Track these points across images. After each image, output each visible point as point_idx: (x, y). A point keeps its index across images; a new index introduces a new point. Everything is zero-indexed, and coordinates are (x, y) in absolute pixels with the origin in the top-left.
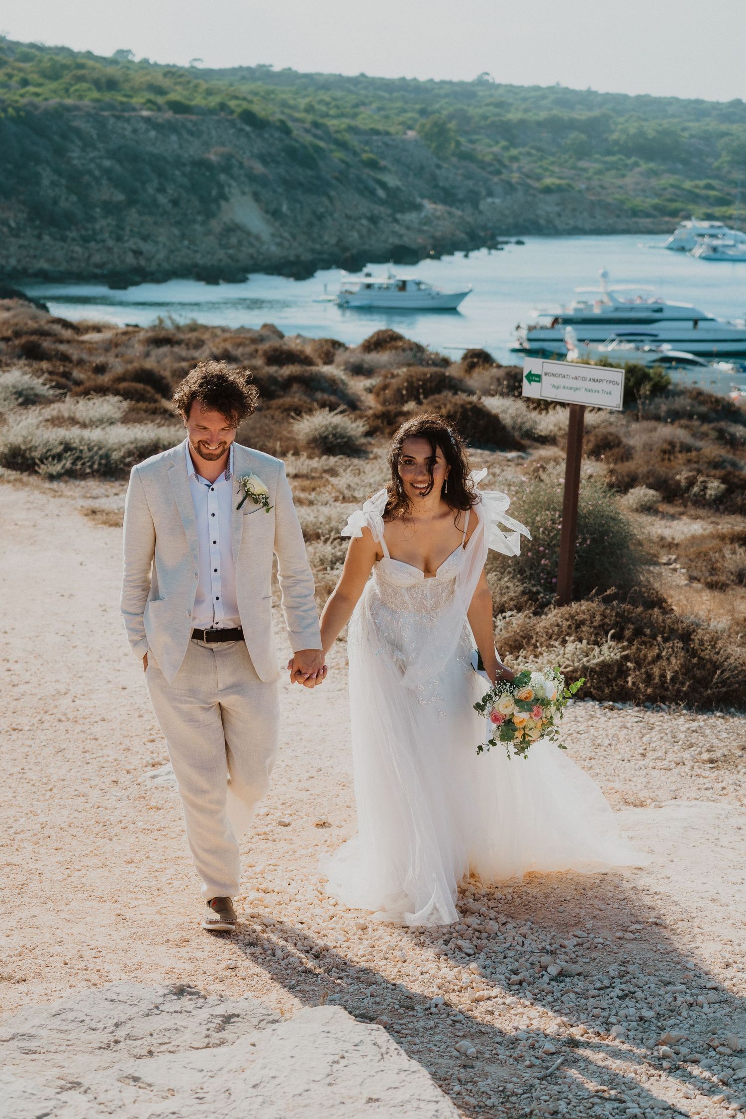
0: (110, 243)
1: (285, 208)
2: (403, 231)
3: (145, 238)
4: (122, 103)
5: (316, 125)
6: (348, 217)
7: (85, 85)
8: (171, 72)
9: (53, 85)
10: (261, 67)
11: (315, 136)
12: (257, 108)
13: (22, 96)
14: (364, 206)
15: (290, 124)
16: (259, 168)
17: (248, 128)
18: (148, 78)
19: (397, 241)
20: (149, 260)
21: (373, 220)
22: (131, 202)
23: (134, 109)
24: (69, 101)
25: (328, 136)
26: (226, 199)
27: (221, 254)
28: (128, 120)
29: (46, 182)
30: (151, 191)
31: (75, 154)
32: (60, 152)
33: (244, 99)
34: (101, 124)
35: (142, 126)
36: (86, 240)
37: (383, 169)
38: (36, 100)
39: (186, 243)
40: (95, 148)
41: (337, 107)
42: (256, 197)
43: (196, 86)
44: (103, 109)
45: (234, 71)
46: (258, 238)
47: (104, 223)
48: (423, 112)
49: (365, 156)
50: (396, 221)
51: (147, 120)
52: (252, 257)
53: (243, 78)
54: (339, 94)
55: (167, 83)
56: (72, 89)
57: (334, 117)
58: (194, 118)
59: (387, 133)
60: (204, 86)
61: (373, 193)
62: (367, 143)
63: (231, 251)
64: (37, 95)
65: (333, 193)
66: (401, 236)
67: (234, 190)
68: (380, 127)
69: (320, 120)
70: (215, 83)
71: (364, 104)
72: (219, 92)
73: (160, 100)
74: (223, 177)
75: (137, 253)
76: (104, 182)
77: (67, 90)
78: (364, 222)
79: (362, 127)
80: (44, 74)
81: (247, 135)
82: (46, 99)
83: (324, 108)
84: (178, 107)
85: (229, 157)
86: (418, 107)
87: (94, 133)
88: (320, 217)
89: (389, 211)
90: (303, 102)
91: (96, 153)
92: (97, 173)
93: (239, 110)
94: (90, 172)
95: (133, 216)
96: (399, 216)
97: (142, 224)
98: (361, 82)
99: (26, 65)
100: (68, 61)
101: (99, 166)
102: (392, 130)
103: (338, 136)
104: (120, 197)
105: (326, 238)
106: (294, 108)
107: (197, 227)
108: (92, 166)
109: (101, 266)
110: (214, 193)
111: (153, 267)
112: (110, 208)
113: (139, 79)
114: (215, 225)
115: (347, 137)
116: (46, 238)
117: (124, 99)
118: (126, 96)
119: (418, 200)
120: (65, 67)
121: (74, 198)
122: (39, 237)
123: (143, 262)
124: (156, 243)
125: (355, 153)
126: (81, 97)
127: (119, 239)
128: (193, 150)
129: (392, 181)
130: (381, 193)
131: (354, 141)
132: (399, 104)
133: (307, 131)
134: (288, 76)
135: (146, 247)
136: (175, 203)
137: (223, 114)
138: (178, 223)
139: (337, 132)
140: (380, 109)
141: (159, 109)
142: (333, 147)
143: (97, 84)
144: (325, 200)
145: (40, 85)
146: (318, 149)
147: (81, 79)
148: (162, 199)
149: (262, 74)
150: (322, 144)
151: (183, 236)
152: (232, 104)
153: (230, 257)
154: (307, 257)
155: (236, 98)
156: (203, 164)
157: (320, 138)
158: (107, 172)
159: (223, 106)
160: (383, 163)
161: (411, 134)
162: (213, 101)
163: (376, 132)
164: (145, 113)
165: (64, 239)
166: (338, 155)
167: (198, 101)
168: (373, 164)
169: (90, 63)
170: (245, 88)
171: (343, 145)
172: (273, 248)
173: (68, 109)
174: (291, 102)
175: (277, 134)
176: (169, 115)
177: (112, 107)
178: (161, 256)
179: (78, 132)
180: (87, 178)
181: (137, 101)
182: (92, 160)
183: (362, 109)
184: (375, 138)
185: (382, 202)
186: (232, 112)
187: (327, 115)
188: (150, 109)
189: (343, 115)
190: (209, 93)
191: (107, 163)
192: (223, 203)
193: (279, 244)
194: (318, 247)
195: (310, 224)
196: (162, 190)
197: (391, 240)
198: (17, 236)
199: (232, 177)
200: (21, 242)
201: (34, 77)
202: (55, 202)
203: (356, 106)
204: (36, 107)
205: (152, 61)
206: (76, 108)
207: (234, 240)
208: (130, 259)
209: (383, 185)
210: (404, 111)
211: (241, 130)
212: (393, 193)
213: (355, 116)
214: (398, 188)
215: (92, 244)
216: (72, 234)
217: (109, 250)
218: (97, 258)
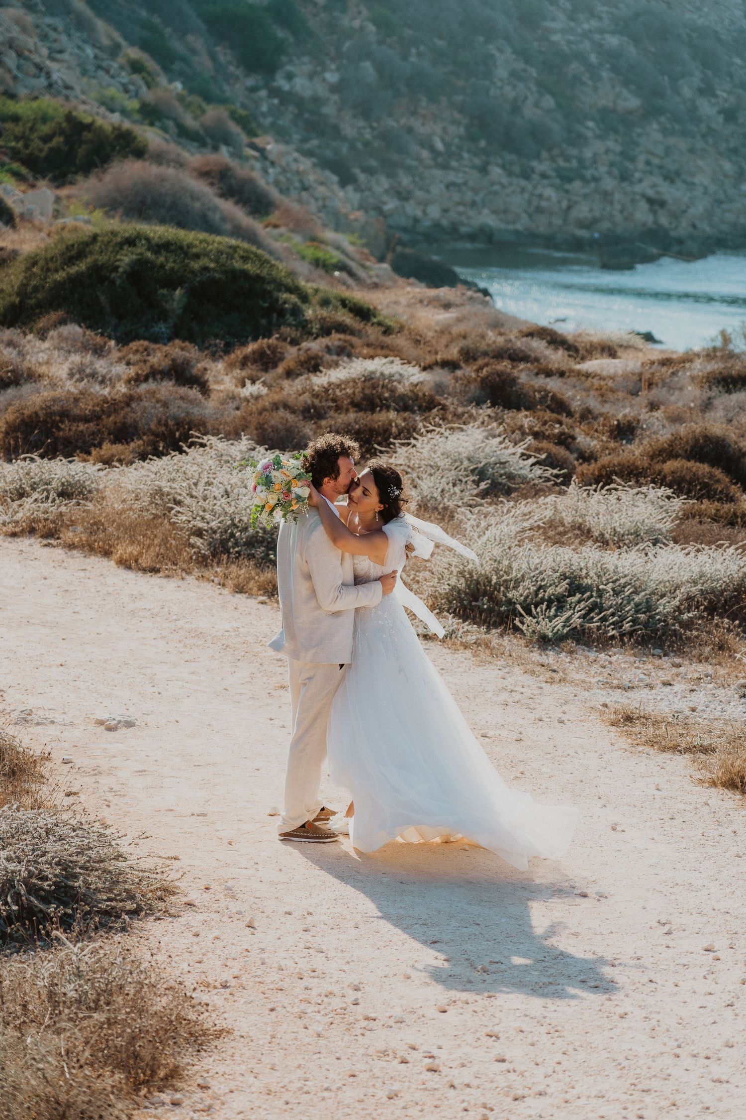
0: (609, 184)
3: (670, 178)
20: (674, 216)
22: (650, 112)
29: (502, 72)
30: (687, 92)
31: (557, 24)
32: (531, 20)
36: (565, 177)
40: (593, 14)
47: (599, 148)
75: (657, 204)
76: (605, 74)
91: (594, 23)
92: (593, 58)
94: (580, 57)
95: (652, 136)
97: (668, 151)
101: (598, 46)
104: (633, 102)
108: (587, 45)
109: (589, 224)
111: (683, 229)
112: (613, 122)
116: (496, 172)
121: (549, 102)
122: (483, 170)
123: (664, 221)
124: (691, 185)
127: (624, 177)
135: (670, 193)
136: (730, 115)
138: (735, 151)
148: (707, 108)
158: (613, 57)
165: (526, 175)
178: (698, 209)
180: (575, 67)
182: (586, 35)
191: (613, 41)
196: (707, 91)
198: (445, 167)
200: (451, 177)
202: (516, 109)
208: (642, 215)
215: (577, 184)
216: (542, 166)
217: (606, 196)
218: (583, 211)
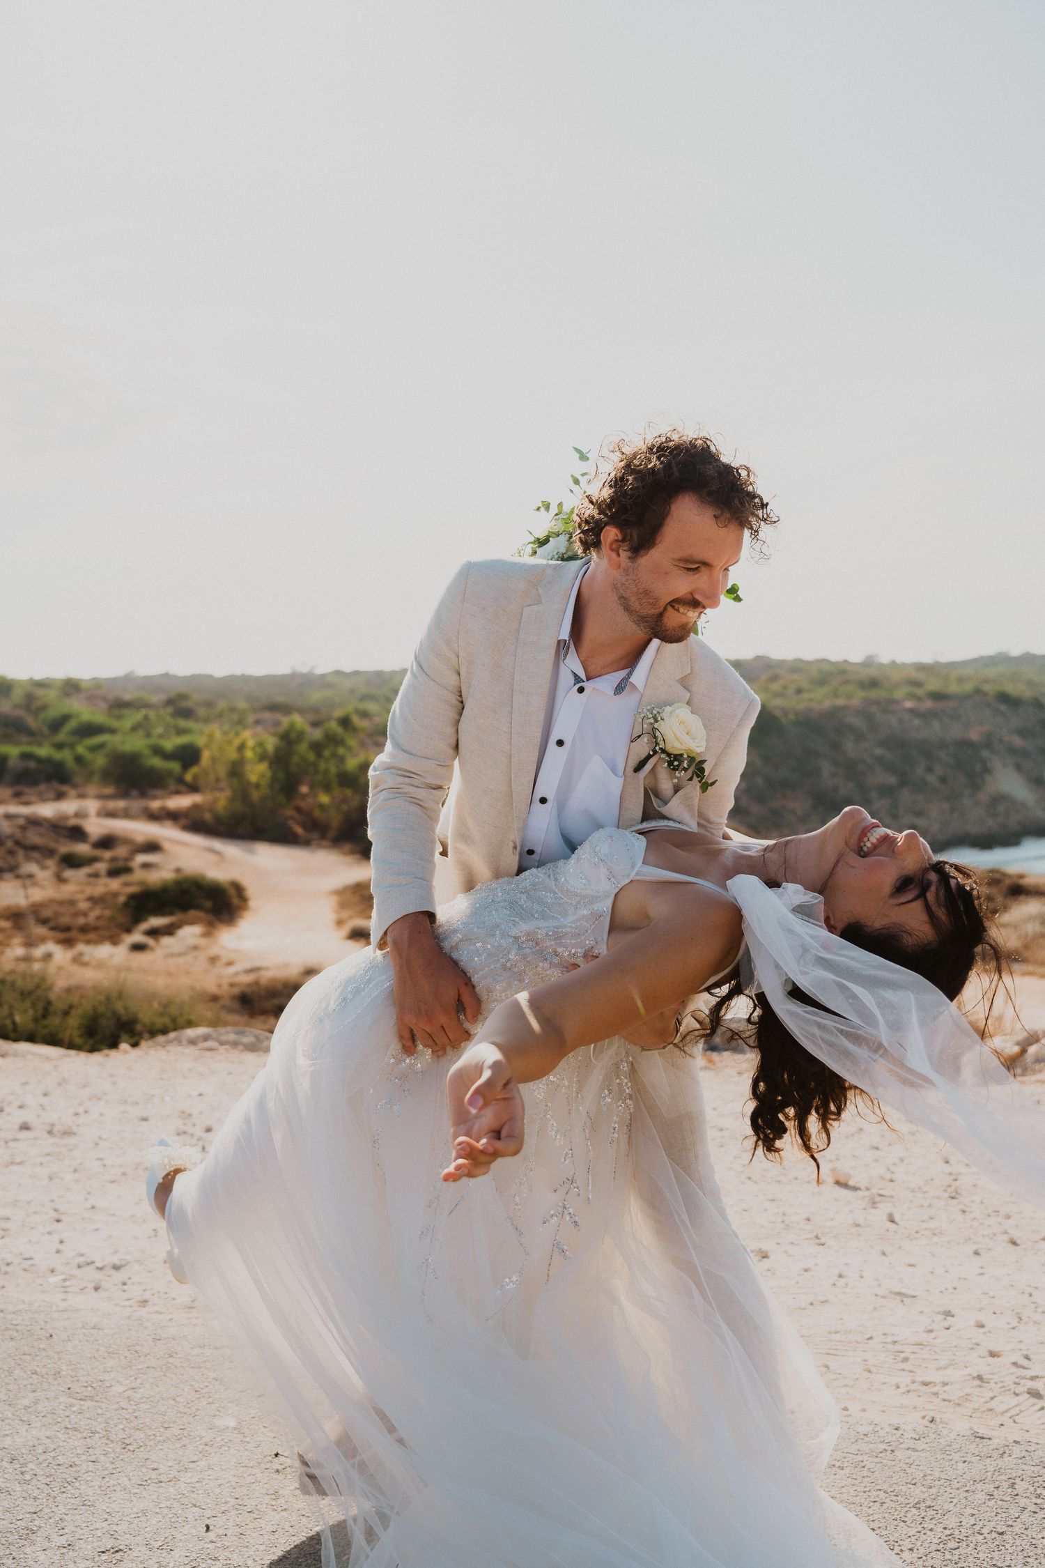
4: (886, 698)
7: (849, 688)
8: (922, 667)
9: (823, 690)
12: (1011, 689)
13: (799, 702)
15: (1042, 699)
16: (1018, 741)
17: (1003, 707)
22: (903, 783)
23: (898, 702)
24: (841, 702)
26: (989, 772)
27: (991, 821)
28: (893, 713)
29: (826, 773)
30: (920, 772)
31: (849, 746)
32: (836, 746)
33: (995, 682)
34: (869, 718)
35: (907, 716)
38: (812, 704)
40: (867, 740)
42: (1018, 767)
44: (870, 705)
45: (975, 661)
46: (1024, 805)
51: (911, 711)
52: (1019, 822)
55: (921, 676)
56: (840, 692)
58: (951, 704)
63: (1000, 819)
64: (811, 700)
67: (996, 763)
72: (970, 679)
73: (919, 692)
74: (985, 753)
76: (877, 768)
77: (836, 693)
80: (814, 682)
81: (1003, 714)
82: (820, 703)
84: (937, 696)
85: (989, 735)
87: (864, 727)
91: (866, 744)
92: (870, 761)
93: (992, 693)
94: (864, 761)
95: (905, 796)
99: (796, 677)
100: (831, 669)
101: (872, 755)
104: (892, 780)
106: (1041, 684)
107: (966, 801)
108: (865, 756)
110: (978, 767)
113: (895, 677)
114: (983, 797)
117: (886, 695)
118: (889, 691)
120: (830, 674)
121: (851, 785)
126: (849, 698)
128: (955, 732)
134: (1028, 659)
136: (943, 780)
137: (977, 698)
138: (948, 798)
141: (919, 699)
143: (862, 685)
145: (813, 691)
147: (847, 682)
148: (932, 779)
149: (1003, 659)
151: (953, 810)
152: (986, 688)
153: (999, 823)
155: (986, 681)
156: (965, 744)
158: (880, 760)
159: (978, 691)
162: (968, 687)
164: (909, 704)
167: (954, 688)
169: (849, 669)
170: (991, 672)
172: (1040, 814)
173: (841, 709)
174: (1037, 680)
175: (1031, 709)
177: (877, 702)
179: (851, 728)
180: (862, 766)
181: (899, 694)
182: (865, 750)
186: (985, 694)
188: (911, 700)
190: (961, 680)
191: (879, 751)
192: (988, 777)
196: (930, 769)
199: (994, 752)
201: (807, 685)
204: (813, 711)
205: (898, 662)
206: (845, 708)
207: (1001, 809)
211: (997, 709)
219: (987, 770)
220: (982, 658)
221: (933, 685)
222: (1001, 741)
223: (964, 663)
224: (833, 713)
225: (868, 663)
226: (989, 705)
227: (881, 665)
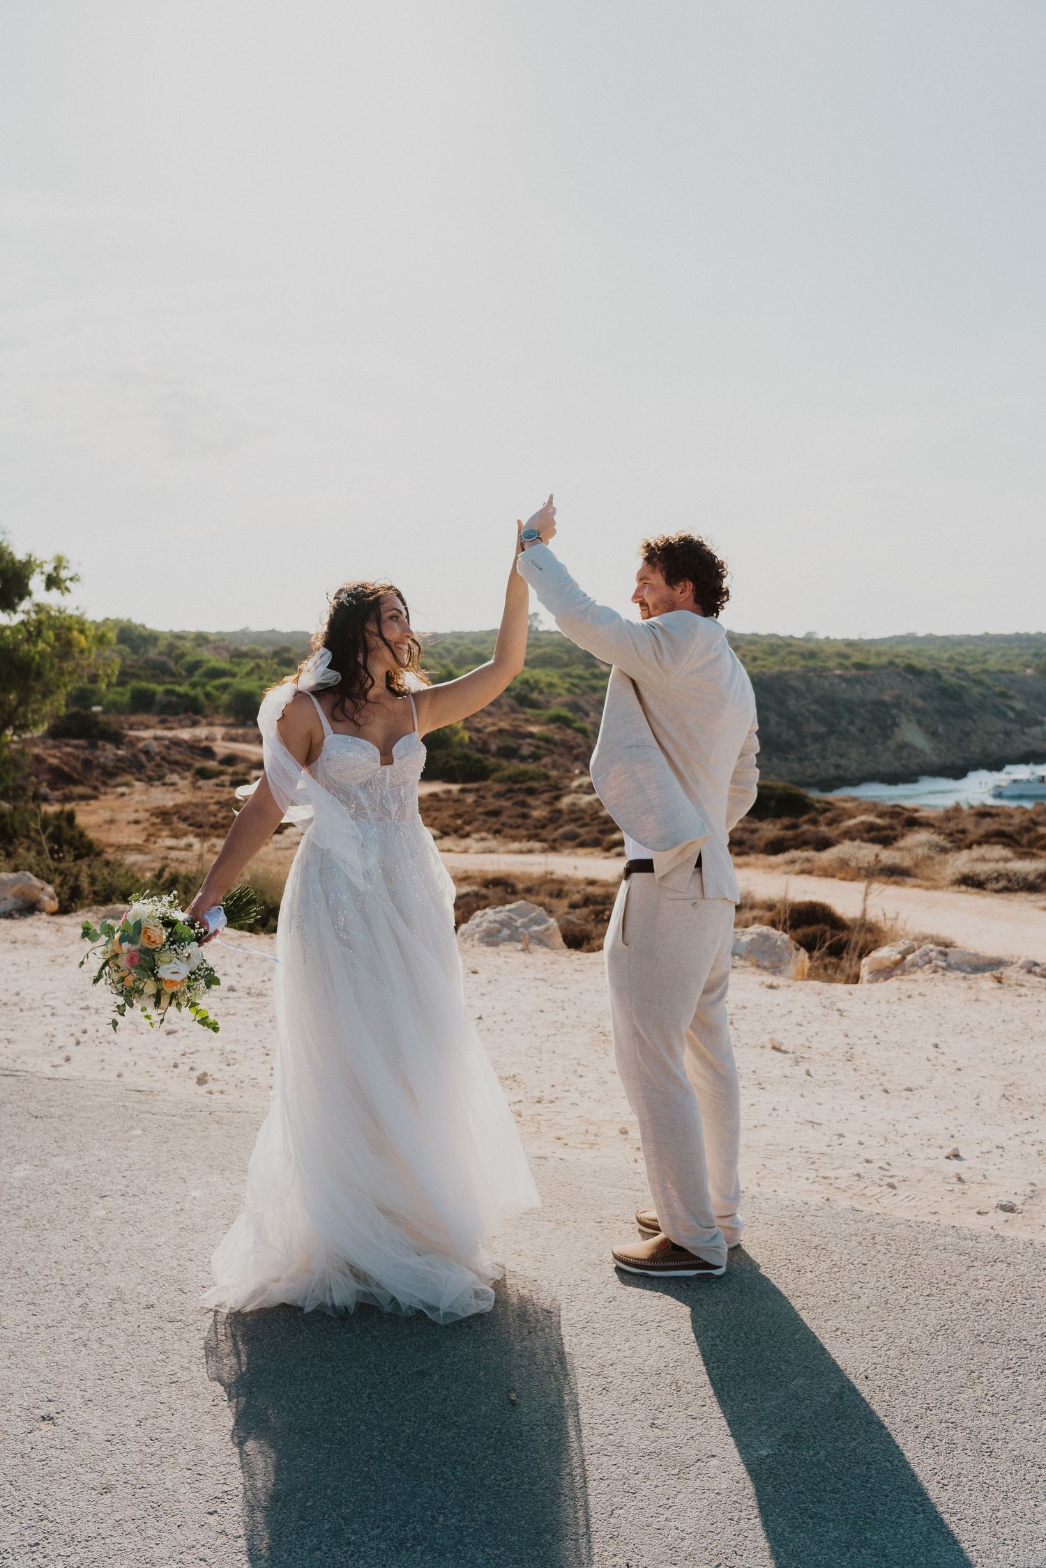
0: (818, 761)
1: (941, 729)
2: (1030, 740)
3: (842, 756)
4: (821, 667)
5: (958, 670)
6: (988, 733)
7: (794, 657)
8: (849, 643)
9: (773, 659)
10: (909, 634)
11: (959, 678)
12: (915, 662)
13: (754, 667)
14: (999, 725)
15: (940, 671)
16: (920, 703)
17: (910, 677)
18: (835, 649)
19: (1027, 748)
20: (846, 771)
21: (1007, 734)
22: (831, 732)
23: (830, 670)
24: (786, 669)
25: (968, 677)
26: (897, 725)
27: (896, 764)
28: (826, 678)
30: (844, 724)
31: (792, 703)
32: (781, 702)
33: (905, 657)
34: (807, 681)
35: (836, 681)
36: (801, 760)
37: (1011, 698)
38: (765, 670)
39: (870, 757)
40: (805, 698)
41: (971, 657)
42: (919, 723)
43: (868, 652)
44: (809, 672)
45: (890, 639)
46: (922, 751)
47: (813, 748)
48: (1036, 655)
49: (997, 689)
50: (1024, 733)
51: (840, 677)
52: (918, 764)
53: (898, 643)
54: (970, 647)
55: (848, 651)
56: (786, 661)
57: (968, 664)
58: (871, 672)
59: (1012, 672)
60: (873, 650)
61: (1005, 715)
62: (996, 680)
63: (904, 762)
64: (764, 666)
65: (975, 717)
66: (1029, 744)
67: (903, 719)
68: (1005, 668)
69: (962, 667)
70: (883, 648)
71: (990, 653)
72: (884, 653)
73: (847, 663)
74: (894, 711)
75: (837, 767)
76: (812, 720)
77: (783, 661)
78: (1001, 736)
79: (991, 669)
80: (765, 653)
81: (910, 682)
82: (770, 668)
83: (961, 659)
84: (860, 666)
85: (898, 697)
86: (1032, 651)
87: (803, 688)
88: (967, 734)
89: (1019, 727)
90: (945, 656)
91: (805, 701)
92: (807, 714)
93: (903, 665)
94: (802, 714)
95: (832, 741)
96: (1026, 730)
97: (840, 746)
98: (985, 638)
99: (752, 648)
100: (780, 642)
101: (809, 710)
102: (1015, 669)
103: (976, 677)
104: (823, 729)
105: (973, 749)
106: (940, 659)
107: (879, 747)
108: (803, 710)
109: (813, 776)
110: (889, 722)
111: (849, 775)
112: (817, 738)
113: (829, 650)
114: (891, 744)
115: (983, 677)
116: (775, 760)
117: (821, 664)
118: (823, 661)
119: (1040, 718)
120: (779, 646)
121: (792, 732)
122: (769, 760)
123: (841, 772)
124: (849, 759)
125: (989, 688)
126: (793, 665)
127: (824, 758)
128: (873, 694)
129: (1019, 705)
130: (1011, 715)
131: (986, 679)
132: (1017, 651)
133: (952, 675)
134: (931, 639)
135: (843, 762)
136: (862, 731)
137: (891, 669)
138: (865, 745)
139: (975, 674)
140: (1002, 656)
141: (847, 668)
142: (972, 684)
143: (803, 656)
144: (970, 723)
145: (764, 660)
146: (961, 687)
147: (792, 652)
148: (853, 729)
149: (911, 639)
150: (964, 683)
151: (868, 754)
152: (897, 661)
153: (903, 765)
154: (960, 762)
155: (898, 656)
156: (880, 703)
157: (963, 679)
158: (814, 713)
159: (891, 663)
160: (1011, 693)
161: (1029, 671)
162: (884, 660)
163: (1003, 672)
164: (838, 672)
165: (786, 760)
166: (976, 690)
167: (873, 661)
168: (1003, 695)
169: (794, 642)
170: (902, 649)
171: (979, 683)
172: (935, 759)
173: (786, 674)
174: (937, 656)
175: (931, 679)
176: (854, 672)
177: (815, 670)
178: (854, 767)
179: (793, 688)
180: (800, 719)
181: (831, 664)
182: (803, 706)
183: (989, 656)
184: (1002, 676)
185: (1012, 721)
186: (898, 666)
187: (964, 663)
188: (840, 669)
189: (975, 662)
190: (878, 654)
191: (814, 707)
192: (896, 729)
193: (939, 755)
194: (966, 755)
195: (960, 740)
196: (852, 722)
197: (1022, 747)
199: (901, 710)
201: (760, 655)
202: (779, 735)
203: (985, 654)
204: (764, 674)
205: (831, 638)
206: (790, 672)
207: (905, 754)
208: (833, 771)
209: (1012, 709)
210: (1021, 655)
211: (905, 678)
212: (1020, 715)
213: (985, 662)
214: (1024, 711)
215: (806, 763)
216: (791, 756)
217: (818, 765)
218: (809, 772)
219: (896, 724)
220: (895, 636)
221: (857, 658)
222: (907, 702)
223: (882, 641)
224: (780, 677)
225: (808, 639)
226: (899, 675)
227: (818, 641)
